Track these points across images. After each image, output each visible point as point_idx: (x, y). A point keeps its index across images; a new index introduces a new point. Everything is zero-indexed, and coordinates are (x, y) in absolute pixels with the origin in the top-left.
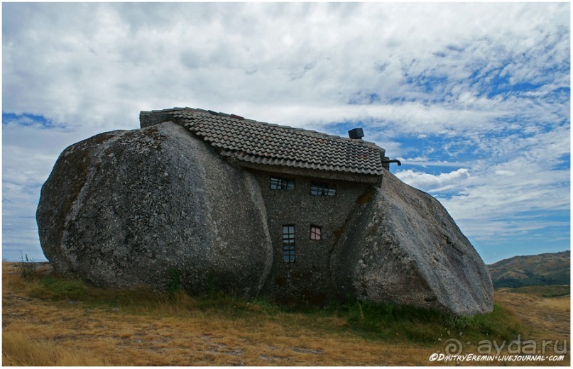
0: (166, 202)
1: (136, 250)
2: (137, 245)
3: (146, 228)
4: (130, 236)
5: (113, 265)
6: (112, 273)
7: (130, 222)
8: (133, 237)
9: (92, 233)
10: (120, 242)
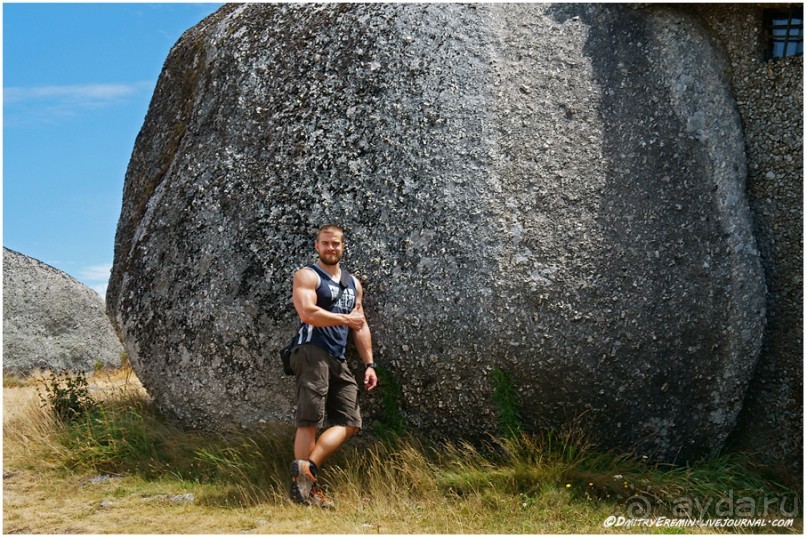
0: (363, 153)
1: (270, 313)
2: (271, 298)
3: (299, 242)
4: (254, 270)
5: (217, 362)
6: (218, 387)
7: (256, 231)
8: (262, 272)
9: (169, 272)
10: (229, 291)
